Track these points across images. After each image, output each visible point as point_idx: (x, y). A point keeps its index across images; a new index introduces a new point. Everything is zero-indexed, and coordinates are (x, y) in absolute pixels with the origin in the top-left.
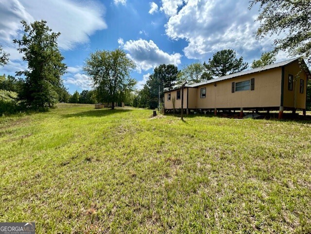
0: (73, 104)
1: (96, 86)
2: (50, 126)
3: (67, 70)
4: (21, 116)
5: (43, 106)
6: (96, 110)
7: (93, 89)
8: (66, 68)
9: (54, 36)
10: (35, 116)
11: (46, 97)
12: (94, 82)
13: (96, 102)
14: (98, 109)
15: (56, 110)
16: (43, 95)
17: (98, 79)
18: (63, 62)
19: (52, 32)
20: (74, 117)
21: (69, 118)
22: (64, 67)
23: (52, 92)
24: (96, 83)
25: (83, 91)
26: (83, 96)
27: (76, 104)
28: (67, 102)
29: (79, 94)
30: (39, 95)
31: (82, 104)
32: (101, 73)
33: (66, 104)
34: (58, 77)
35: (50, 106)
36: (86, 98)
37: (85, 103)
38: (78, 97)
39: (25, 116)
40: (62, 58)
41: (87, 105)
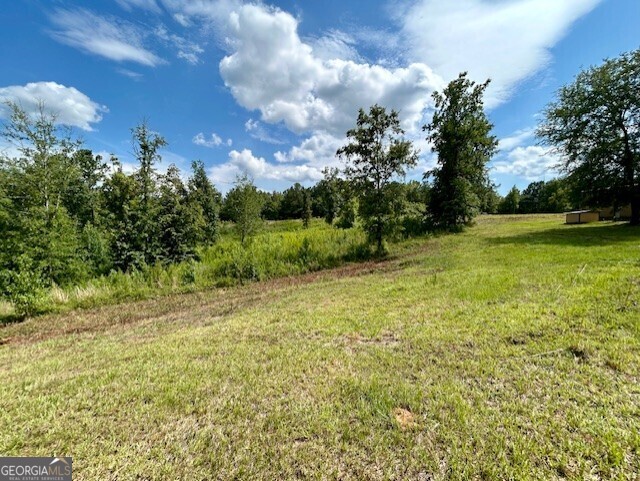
0: (505, 216)
1: (572, 165)
2: (467, 258)
3: (498, 147)
4: (427, 238)
5: (455, 222)
6: (569, 227)
7: (563, 175)
8: (496, 144)
9: (478, 92)
10: (445, 239)
11: (460, 206)
12: (568, 157)
13: (569, 206)
14: (576, 226)
15: (475, 228)
16: (457, 203)
17: (579, 147)
18: (490, 134)
19: (475, 86)
20: (512, 245)
21: (502, 246)
22: (491, 144)
23: (471, 196)
24: (573, 159)
25: (530, 186)
26: (528, 196)
27: (514, 216)
28: (493, 214)
29: (521, 193)
30: (450, 204)
31: (527, 215)
32: (593, 128)
33: (490, 216)
34: (480, 167)
35: (465, 223)
36: (536, 200)
37: (534, 212)
38: (518, 201)
39: (433, 240)
40: (489, 128)
41: (542, 215)
